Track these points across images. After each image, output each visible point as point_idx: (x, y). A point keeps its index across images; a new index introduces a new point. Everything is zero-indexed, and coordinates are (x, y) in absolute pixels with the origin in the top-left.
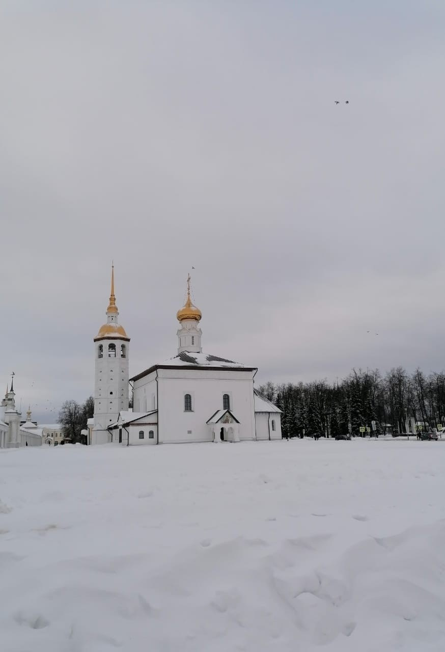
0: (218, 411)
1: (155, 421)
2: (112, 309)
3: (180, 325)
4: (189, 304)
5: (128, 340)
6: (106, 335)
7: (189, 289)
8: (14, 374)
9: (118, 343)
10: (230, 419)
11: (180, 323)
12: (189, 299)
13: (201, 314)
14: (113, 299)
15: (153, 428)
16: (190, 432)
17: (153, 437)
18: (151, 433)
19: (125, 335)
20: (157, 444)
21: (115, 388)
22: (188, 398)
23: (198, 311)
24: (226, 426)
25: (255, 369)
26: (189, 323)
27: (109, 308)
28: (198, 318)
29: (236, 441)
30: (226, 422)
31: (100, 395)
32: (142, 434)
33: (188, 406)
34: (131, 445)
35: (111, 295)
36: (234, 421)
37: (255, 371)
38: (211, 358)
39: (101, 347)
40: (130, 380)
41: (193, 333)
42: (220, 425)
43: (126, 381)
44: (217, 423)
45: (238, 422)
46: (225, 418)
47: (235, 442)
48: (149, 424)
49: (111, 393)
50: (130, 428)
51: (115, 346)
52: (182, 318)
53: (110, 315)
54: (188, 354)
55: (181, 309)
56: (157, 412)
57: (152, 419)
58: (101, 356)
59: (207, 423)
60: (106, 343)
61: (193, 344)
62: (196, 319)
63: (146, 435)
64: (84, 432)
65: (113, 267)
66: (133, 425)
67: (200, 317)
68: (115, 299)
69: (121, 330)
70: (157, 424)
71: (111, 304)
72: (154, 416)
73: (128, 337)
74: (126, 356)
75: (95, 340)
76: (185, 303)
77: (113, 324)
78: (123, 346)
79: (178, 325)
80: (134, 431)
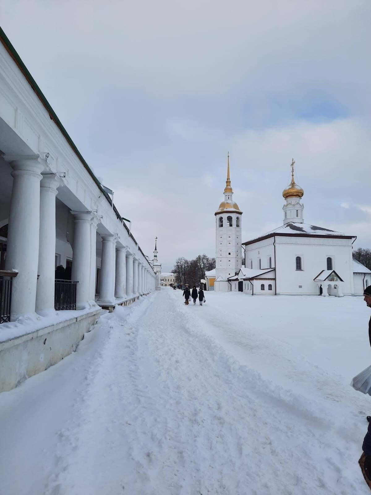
0: (323, 271)
1: (273, 277)
2: (228, 190)
3: (285, 201)
4: (293, 184)
5: (241, 213)
6: (225, 210)
7: (293, 171)
8: (157, 238)
9: (234, 216)
10: (335, 278)
11: (285, 199)
12: (293, 180)
13: (303, 192)
14: (228, 182)
15: (272, 282)
16: (300, 287)
17: (271, 290)
18: (270, 286)
19: (239, 210)
20: (275, 295)
21: (233, 250)
22: (298, 260)
23: (301, 190)
24: (333, 283)
25: (354, 237)
26: (293, 200)
27: (226, 190)
28: (300, 195)
29: (340, 295)
30: (332, 280)
31: (221, 255)
32: (263, 287)
33: (299, 266)
34: (255, 295)
35: (228, 179)
36: (339, 280)
37: (353, 239)
38: (314, 228)
39: (221, 219)
40: (242, 244)
41: (297, 207)
42: (327, 282)
43: (240, 244)
44: (325, 280)
45: (342, 280)
46: (331, 277)
47: (339, 297)
48: (269, 279)
49: (230, 254)
50: (254, 282)
51: (232, 218)
52: (287, 195)
53: (227, 194)
54: (294, 224)
55: (287, 188)
56: (275, 270)
57: (271, 275)
58: (222, 226)
59: (314, 280)
60: (225, 216)
61: (297, 216)
62: (299, 196)
63: (266, 287)
64: (203, 281)
65: (228, 157)
66: (257, 279)
67: (303, 195)
68: (230, 182)
69: (235, 206)
70: (275, 279)
71: (227, 186)
72: (272, 273)
73: (241, 210)
74: (240, 226)
75: (216, 214)
76: (290, 183)
77: (229, 201)
78: (238, 218)
79: (284, 202)
80: (257, 284)
